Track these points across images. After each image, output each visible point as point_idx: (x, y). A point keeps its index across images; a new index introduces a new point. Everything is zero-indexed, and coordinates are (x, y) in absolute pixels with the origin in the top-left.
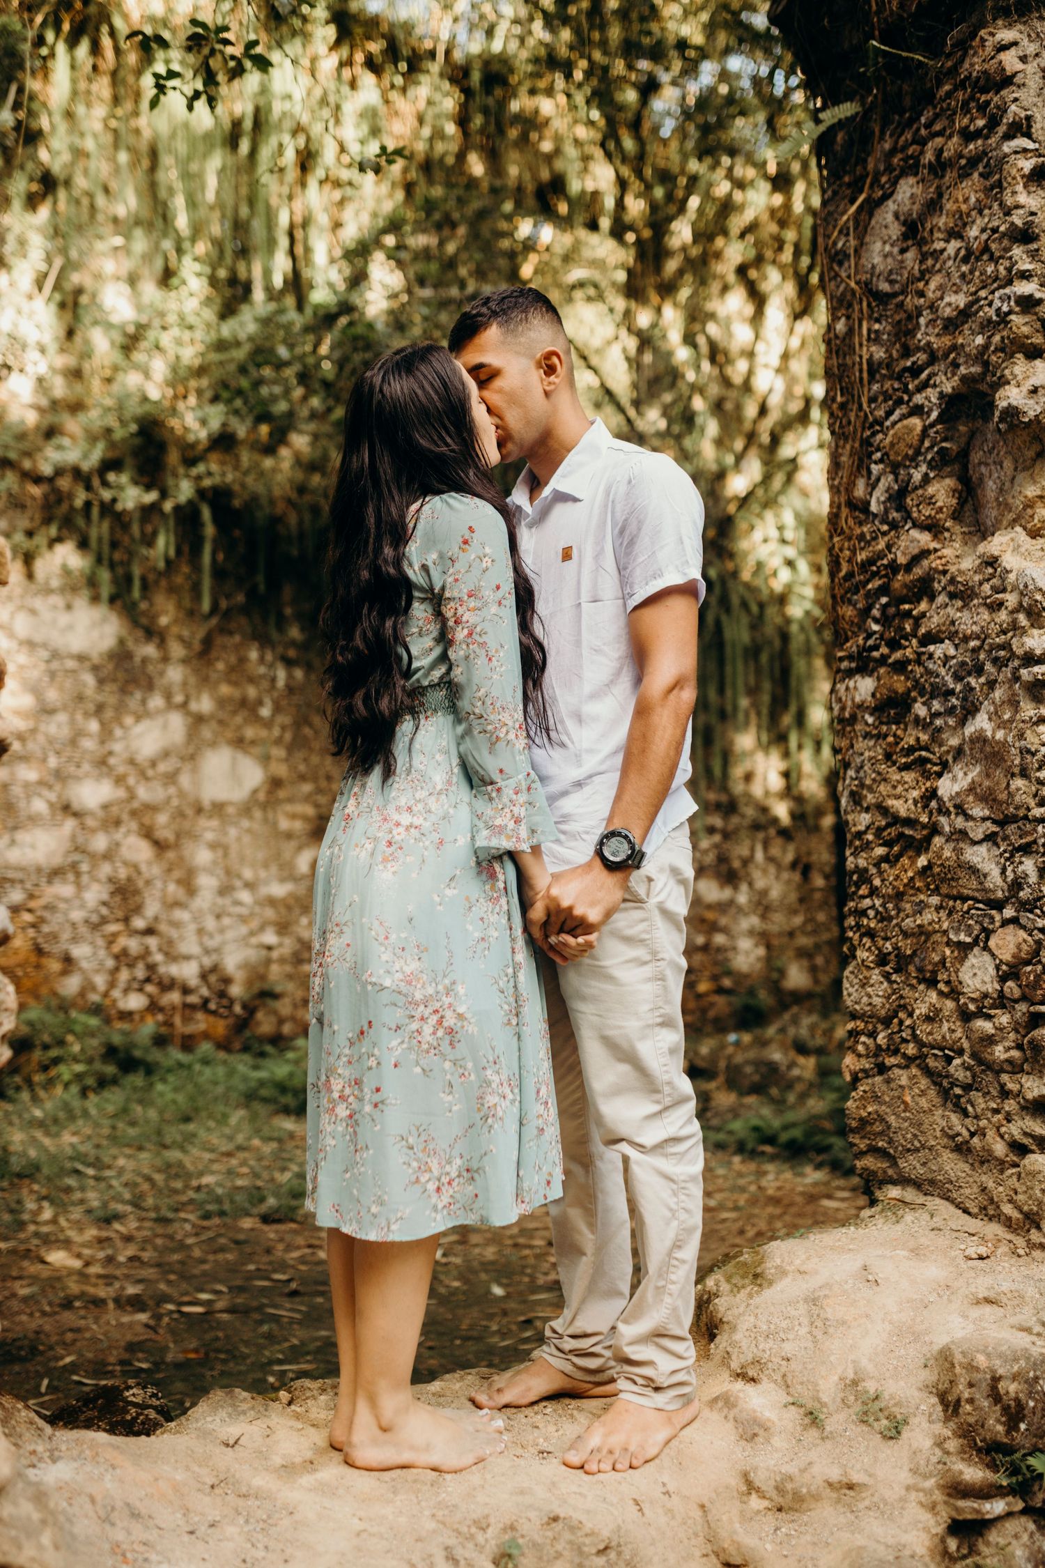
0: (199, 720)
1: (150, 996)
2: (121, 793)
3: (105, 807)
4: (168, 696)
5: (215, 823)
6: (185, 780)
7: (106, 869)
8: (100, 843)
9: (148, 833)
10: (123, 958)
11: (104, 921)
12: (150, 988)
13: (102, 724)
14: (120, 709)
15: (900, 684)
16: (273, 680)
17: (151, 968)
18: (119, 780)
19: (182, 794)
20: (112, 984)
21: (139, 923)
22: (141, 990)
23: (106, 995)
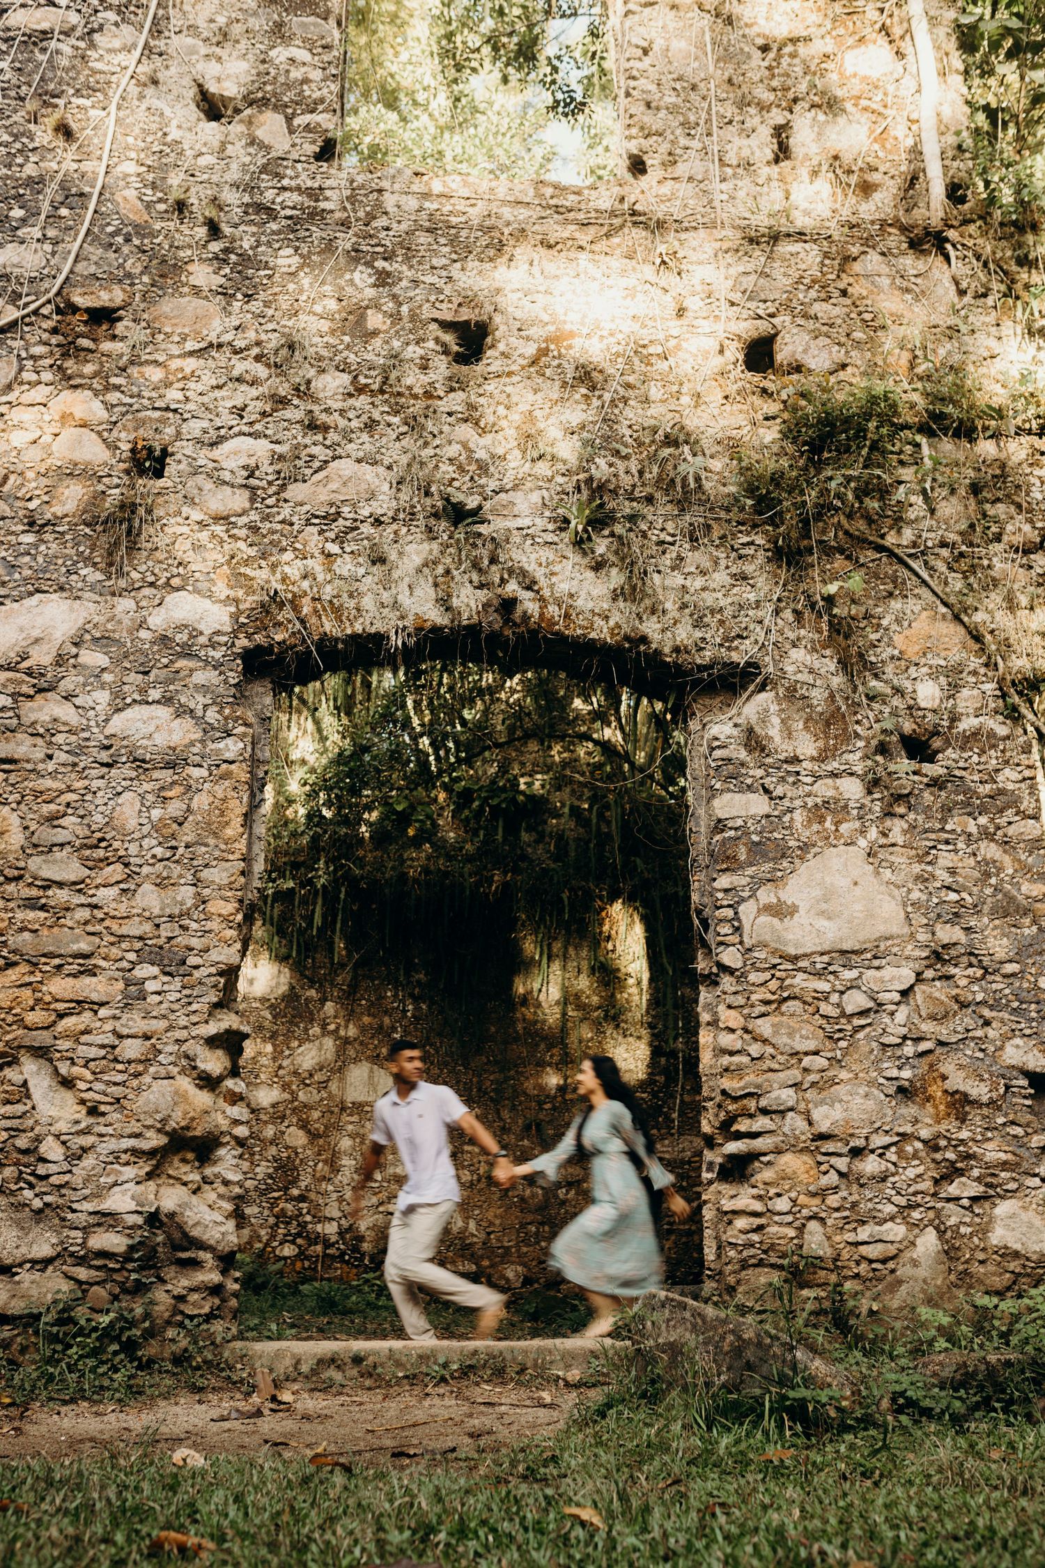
0: (347, 1041)
1: (299, 1247)
2: (287, 1096)
3: (273, 1106)
4: (324, 1026)
5: (355, 1118)
6: (333, 1086)
7: (273, 1150)
8: (269, 1132)
9: (304, 1125)
10: (281, 1217)
11: (269, 1189)
12: (299, 1241)
13: (274, 1045)
14: (289, 1035)
16: (405, 1011)
17: (303, 1225)
18: (285, 1087)
19: (331, 1096)
20: (273, 1237)
21: (295, 1192)
22: (293, 1242)
23: (267, 1245)
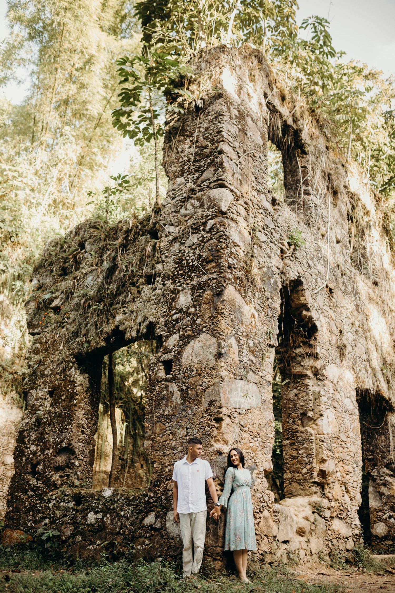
15: (294, 441)
